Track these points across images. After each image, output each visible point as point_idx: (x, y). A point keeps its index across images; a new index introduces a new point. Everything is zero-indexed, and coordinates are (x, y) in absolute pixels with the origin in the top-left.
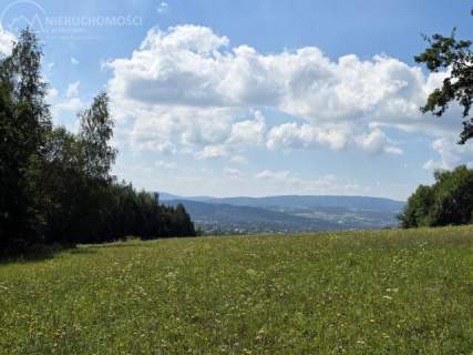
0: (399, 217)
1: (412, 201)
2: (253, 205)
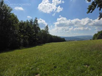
0: (92, 38)
1: (94, 36)
2: (74, 37)
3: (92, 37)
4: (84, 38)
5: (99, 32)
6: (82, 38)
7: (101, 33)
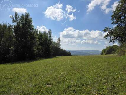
3: (101, 52)
4: (90, 53)
5: (107, 47)
6: (89, 53)
7: (109, 49)
